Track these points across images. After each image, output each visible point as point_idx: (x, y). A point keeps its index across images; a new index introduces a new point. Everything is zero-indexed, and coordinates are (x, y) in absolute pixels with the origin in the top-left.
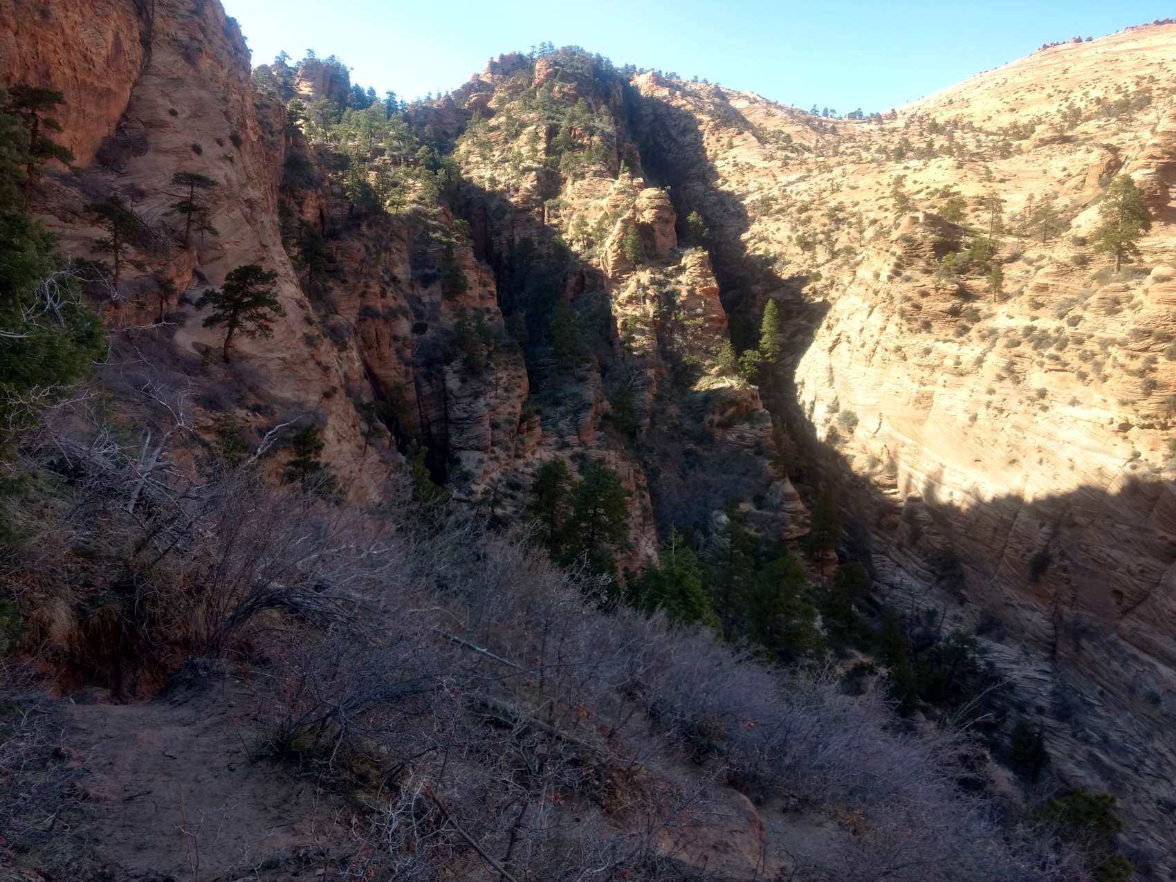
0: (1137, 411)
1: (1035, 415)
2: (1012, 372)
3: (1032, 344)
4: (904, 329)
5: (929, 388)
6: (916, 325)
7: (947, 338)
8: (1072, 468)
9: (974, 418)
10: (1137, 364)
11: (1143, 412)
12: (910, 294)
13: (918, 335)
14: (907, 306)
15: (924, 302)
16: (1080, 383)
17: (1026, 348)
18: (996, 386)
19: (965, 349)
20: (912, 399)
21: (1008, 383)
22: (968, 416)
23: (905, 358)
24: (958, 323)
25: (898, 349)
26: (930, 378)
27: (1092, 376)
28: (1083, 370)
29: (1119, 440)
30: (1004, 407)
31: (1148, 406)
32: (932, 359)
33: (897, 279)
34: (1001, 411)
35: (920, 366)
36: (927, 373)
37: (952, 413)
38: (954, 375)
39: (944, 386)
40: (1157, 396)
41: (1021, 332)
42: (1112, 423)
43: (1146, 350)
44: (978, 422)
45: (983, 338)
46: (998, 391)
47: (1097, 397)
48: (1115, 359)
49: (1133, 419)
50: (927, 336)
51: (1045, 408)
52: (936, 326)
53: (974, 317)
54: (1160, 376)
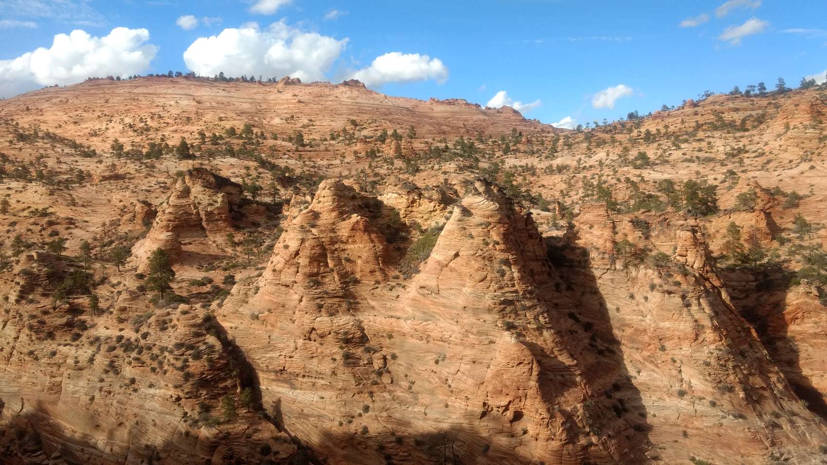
0: (183, 390)
1: (130, 394)
2: (114, 367)
3: (123, 349)
4: (34, 338)
5: (58, 379)
6: (42, 335)
7: (66, 342)
8: (155, 425)
9: (92, 399)
10: (179, 364)
11: (186, 391)
12: (35, 313)
13: (45, 342)
14: (34, 322)
15: (46, 318)
16: (153, 373)
17: (119, 352)
18: (104, 376)
19: (80, 352)
20: (46, 388)
21: (111, 374)
22: (88, 397)
23: (37, 359)
24: (72, 332)
25: (31, 353)
26: (58, 372)
27: (158, 370)
28: (153, 366)
29: (176, 407)
30: (111, 390)
31: (187, 387)
32: (57, 358)
33: (24, 302)
34: (110, 393)
35: (49, 364)
36: (55, 369)
37: (78, 396)
38: (75, 370)
39: (69, 378)
40: (191, 381)
41: (114, 340)
42: (172, 397)
43: (183, 355)
44: (95, 401)
45: (92, 343)
46: (106, 380)
47: (163, 383)
48: (169, 360)
49: (181, 394)
50: (51, 342)
51: (135, 390)
52: (58, 334)
53: (83, 327)
54: (191, 370)
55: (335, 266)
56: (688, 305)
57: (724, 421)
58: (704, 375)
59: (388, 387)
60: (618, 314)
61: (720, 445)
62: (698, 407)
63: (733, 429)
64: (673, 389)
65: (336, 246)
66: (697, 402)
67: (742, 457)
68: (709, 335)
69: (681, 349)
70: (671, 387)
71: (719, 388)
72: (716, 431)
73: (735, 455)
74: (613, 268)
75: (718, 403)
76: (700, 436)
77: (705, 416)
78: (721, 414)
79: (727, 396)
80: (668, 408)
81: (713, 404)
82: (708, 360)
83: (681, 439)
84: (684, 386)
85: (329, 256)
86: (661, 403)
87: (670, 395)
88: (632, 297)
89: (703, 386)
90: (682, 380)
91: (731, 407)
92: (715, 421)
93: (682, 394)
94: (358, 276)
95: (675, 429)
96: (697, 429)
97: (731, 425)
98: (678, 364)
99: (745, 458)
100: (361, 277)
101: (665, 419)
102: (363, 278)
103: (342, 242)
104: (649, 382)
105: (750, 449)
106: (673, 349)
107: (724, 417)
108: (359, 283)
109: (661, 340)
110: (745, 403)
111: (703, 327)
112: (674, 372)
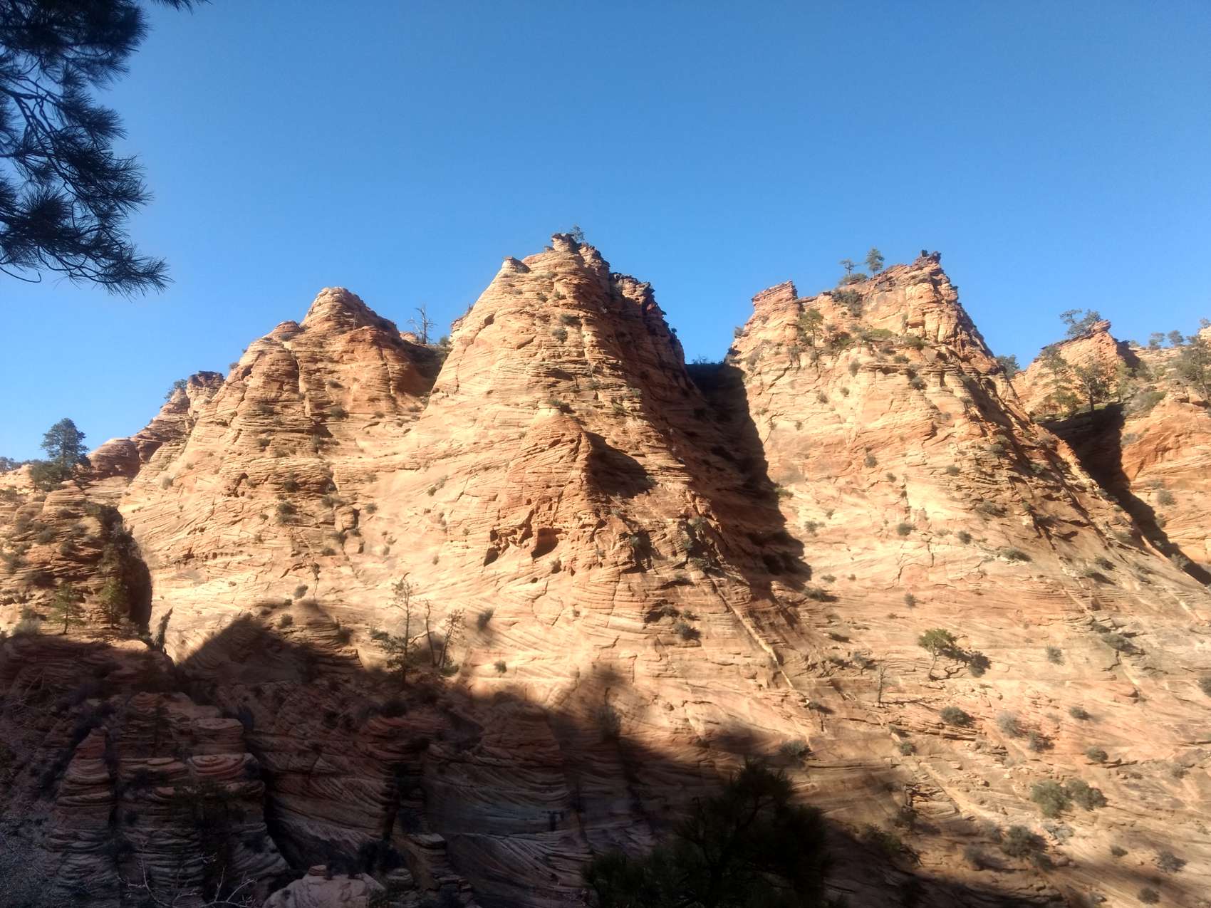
55: (308, 390)
56: (920, 386)
57: (988, 567)
58: (948, 491)
59: (353, 559)
60: (799, 432)
61: (981, 610)
62: (936, 549)
63: (1008, 577)
64: (890, 525)
65: (320, 365)
66: (935, 540)
67: (1026, 626)
68: (961, 427)
69: (904, 455)
70: (886, 522)
71: (978, 511)
72: (971, 587)
73: (1011, 625)
74: (795, 365)
75: (975, 536)
76: (940, 599)
77: (951, 562)
78: (982, 554)
79: (995, 523)
80: (881, 561)
81: (966, 538)
82: (957, 465)
83: (904, 611)
84: (913, 517)
85: (302, 376)
86: (867, 556)
87: (883, 536)
88: (824, 400)
89: (945, 512)
90: (907, 510)
91: (1003, 542)
92: (971, 568)
93: (905, 530)
94: (347, 408)
95: (892, 596)
96: (937, 586)
97: (1002, 572)
98: (899, 483)
99: (1032, 628)
100: (353, 408)
101: (873, 581)
102: (357, 410)
103: (331, 361)
104: (846, 526)
105: (1043, 610)
106: (891, 460)
107: (987, 560)
108: (347, 417)
109: (868, 450)
110: (1033, 535)
111: (948, 416)
112: (893, 498)
